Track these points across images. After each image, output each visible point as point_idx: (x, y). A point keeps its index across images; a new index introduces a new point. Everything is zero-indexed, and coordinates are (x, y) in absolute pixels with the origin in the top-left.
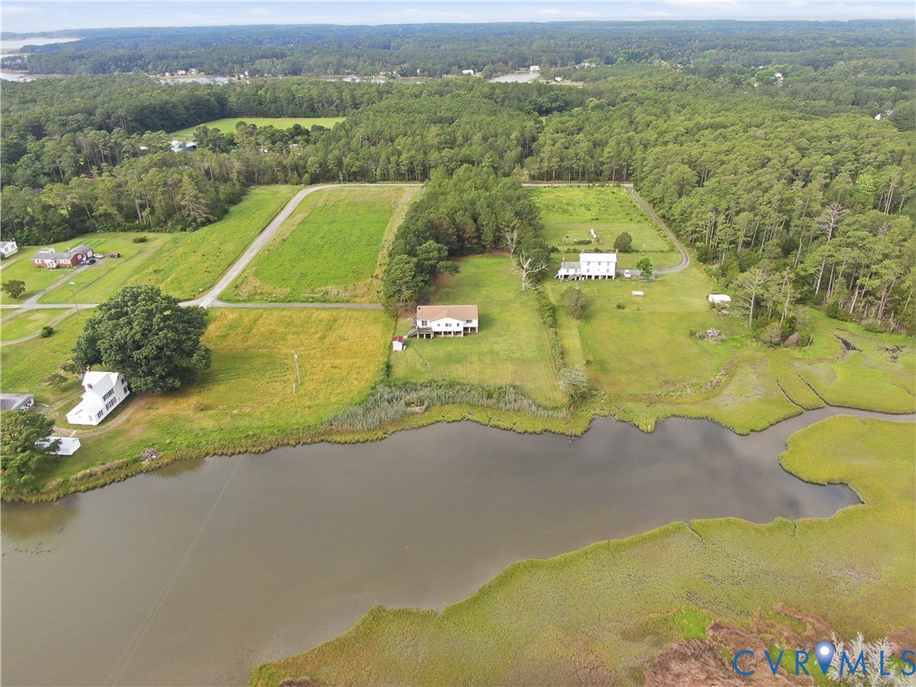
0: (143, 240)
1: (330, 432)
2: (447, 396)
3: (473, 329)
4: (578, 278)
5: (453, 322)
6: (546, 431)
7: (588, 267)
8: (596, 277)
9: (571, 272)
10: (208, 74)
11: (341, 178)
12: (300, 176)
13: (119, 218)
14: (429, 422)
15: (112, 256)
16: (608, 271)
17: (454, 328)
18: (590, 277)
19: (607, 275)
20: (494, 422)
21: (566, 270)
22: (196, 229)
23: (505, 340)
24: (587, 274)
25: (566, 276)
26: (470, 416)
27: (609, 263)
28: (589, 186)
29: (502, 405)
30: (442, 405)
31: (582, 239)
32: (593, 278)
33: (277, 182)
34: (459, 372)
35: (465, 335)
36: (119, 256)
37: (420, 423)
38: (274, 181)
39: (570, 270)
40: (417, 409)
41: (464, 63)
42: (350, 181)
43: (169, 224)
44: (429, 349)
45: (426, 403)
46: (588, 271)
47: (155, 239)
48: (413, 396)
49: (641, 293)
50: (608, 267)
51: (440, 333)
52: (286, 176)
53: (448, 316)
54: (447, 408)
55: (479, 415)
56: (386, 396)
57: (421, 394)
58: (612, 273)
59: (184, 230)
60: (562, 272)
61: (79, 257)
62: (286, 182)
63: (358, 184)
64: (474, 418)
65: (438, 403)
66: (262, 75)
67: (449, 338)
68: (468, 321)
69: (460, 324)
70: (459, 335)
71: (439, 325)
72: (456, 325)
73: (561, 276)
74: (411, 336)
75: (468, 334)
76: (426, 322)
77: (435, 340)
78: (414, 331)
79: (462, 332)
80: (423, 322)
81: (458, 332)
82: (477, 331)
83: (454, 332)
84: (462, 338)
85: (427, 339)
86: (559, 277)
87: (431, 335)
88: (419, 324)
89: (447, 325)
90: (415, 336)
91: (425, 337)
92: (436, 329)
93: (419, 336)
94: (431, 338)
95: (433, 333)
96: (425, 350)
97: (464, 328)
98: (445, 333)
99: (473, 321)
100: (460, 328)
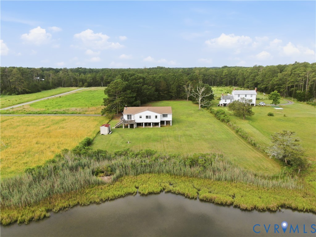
2: (143, 164)
3: (168, 122)
6: (283, 206)
11: (102, 85)
12: (83, 84)
14: (117, 193)
17: (153, 120)
20: (204, 194)
21: (224, 100)
23: (195, 129)
25: (225, 104)
26: (171, 188)
27: (251, 95)
29: (209, 173)
30: (137, 174)
34: (157, 148)
37: (104, 196)
39: (227, 100)
40: (106, 179)
44: (131, 133)
45: (118, 172)
48: (104, 164)
52: (77, 83)
53: (148, 110)
54: (143, 177)
55: (182, 185)
56: (70, 163)
57: (113, 162)
58: (254, 102)
60: (222, 102)
64: (177, 189)
65: (132, 172)
68: (164, 115)
69: (158, 117)
70: (157, 127)
71: (141, 117)
72: (155, 117)
73: (221, 104)
74: (118, 127)
75: (164, 126)
76: (131, 115)
77: (137, 129)
78: (121, 123)
79: (160, 124)
80: (128, 115)
81: (156, 124)
82: (171, 125)
83: (153, 123)
84: (159, 128)
85: (131, 129)
86: (220, 105)
87: (134, 125)
88: (125, 117)
89: (147, 117)
90: (121, 127)
91: (129, 127)
92: (139, 121)
93: (125, 127)
94: (134, 128)
95: (136, 124)
96: (127, 134)
97: (161, 121)
98: (146, 124)
99: (168, 115)
100: (158, 120)
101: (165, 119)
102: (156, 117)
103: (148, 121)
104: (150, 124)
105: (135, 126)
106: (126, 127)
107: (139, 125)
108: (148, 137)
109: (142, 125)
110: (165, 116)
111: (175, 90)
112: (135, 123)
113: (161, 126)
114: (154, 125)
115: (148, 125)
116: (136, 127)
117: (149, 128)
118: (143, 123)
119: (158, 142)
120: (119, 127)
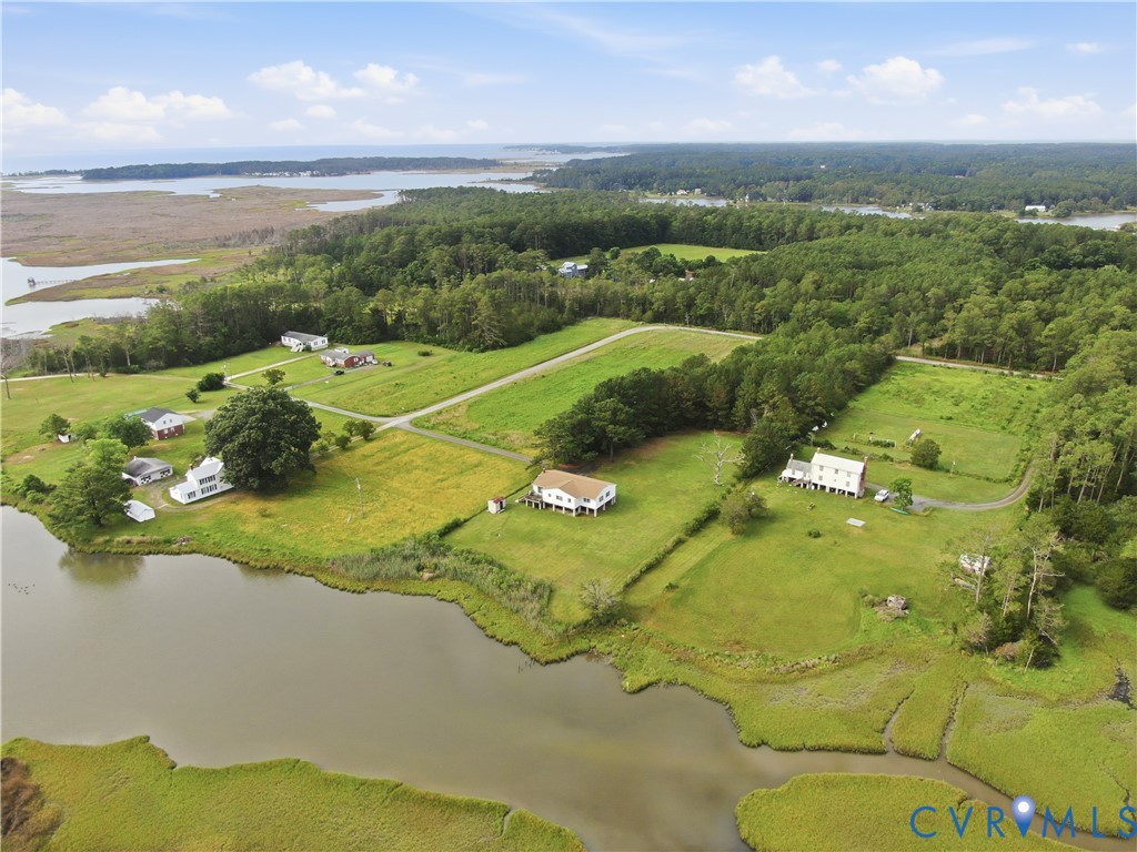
0: (426, 354)
1: (324, 570)
2: (464, 571)
3: (591, 511)
4: (805, 485)
5: (566, 496)
7: (821, 473)
8: (833, 490)
9: (798, 475)
10: (710, 195)
11: (687, 320)
13: (424, 330)
15: (384, 364)
16: (848, 484)
17: (564, 504)
18: (823, 487)
19: (847, 489)
21: (791, 471)
22: (483, 351)
24: (820, 483)
25: (791, 480)
26: (462, 601)
27: (849, 474)
28: (1003, 374)
29: (505, 599)
30: (453, 579)
31: (879, 439)
32: (827, 490)
33: (618, 316)
34: (518, 552)
35: (579, 515)
36: (390, 365)
38: (616, 315)
39: (797, 472)
40: (427, 575)
41: (1035, 197)
42: (696, 325)
43: (461, 343)
44: (523, 519)
46: (821, 478)
47: (440, 355)
48: (432, 560)
49: (860, 523)
50: (848, 479)
51: (551, 505)
53: (562, 488)
54: (454, 584)
55: (474, 601)
56: (406, 552)
57: (443, 560)
58: (854, 488)
59: (470, 350)
60: (787, 473)
61: (356, 360)
62: (628, 317)
63: (695, 329)
65: (450, 576)
66: (765, 200)
67: (558, 514)
85: (535, 509)
91: (533, 507)
102: (569, 500)
116: (544, 507)
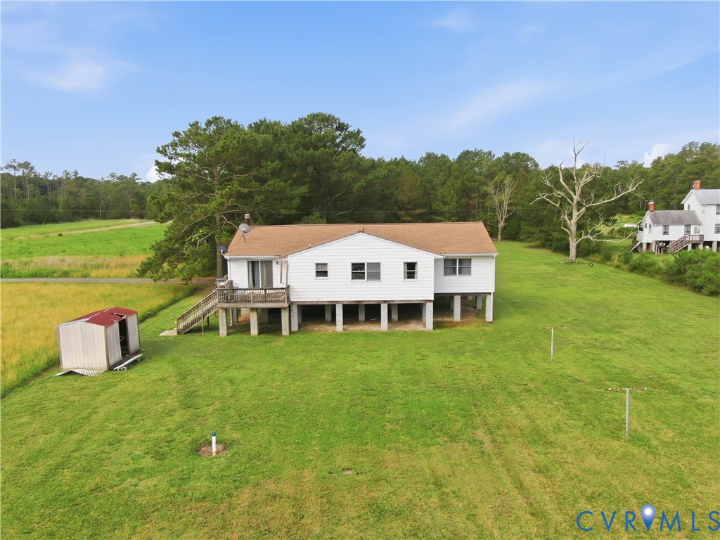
7: (718, 221)
9: (676, 233)
24: (715, 239)
39: (673, 227)
44: (259, 366)
46: (717, 230)
60: (650, 237)
68: (454, 261)
69: (419, 269)
70: (413, 327)
71: (322, 272)
72: (401, 270)
73: (648, 245)
74: (192, 330)
75: (453, 325)
76: (268, 263)
77: (303, 338)
78: (212, 308)
79: (429, 309)
80: (253, 264)
81: (409, 311)
82: (489, 316)
83: (390, 306)
84: (429, 334)
85: (265, 337)
86: (644, 247)
87: (285, 316)
88: (238, 275)
89: (358, 271)
90: (212, 328)
91: (254, 330)
92: (309, 290)
93: (228, 328)
94: (285, 331)
95: (295, 310)
96: (234, 373)
97: (436, 295)
98: (352, 311)
99: (475, 265)
100: (422, 290)
101: (458, 285)
102: (411, 270)
103: (365, 292)
104: (372, 311)
105: (289, 322)
106: (240, 327)
107: (314, 314)
108: (369, 391)
109: (328, 317)
110: (455, 265)
111: (454, 204)
112: (291, 304)
113: (437, 325)
114: (395, 316)
115: (362, 317)
116: (295, 328)
117: (366, 335)
118: (333, 307)
119: (453, 438)
120: (197, 330)
